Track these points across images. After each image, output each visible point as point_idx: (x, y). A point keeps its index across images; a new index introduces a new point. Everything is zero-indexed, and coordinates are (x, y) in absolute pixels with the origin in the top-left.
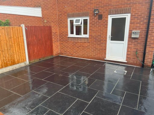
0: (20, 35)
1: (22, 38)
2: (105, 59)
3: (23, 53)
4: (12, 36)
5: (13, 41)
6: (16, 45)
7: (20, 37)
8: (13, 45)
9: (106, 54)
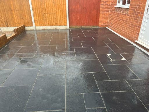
0: (63, 3)
1: (65, 5)
2: (136, 41)
3: (64, 18)
4: (57, 3)
5: (57, 7)
6: (59, 10)
7: (64, 4)
8: (58, 10)
9: (138, 34)
